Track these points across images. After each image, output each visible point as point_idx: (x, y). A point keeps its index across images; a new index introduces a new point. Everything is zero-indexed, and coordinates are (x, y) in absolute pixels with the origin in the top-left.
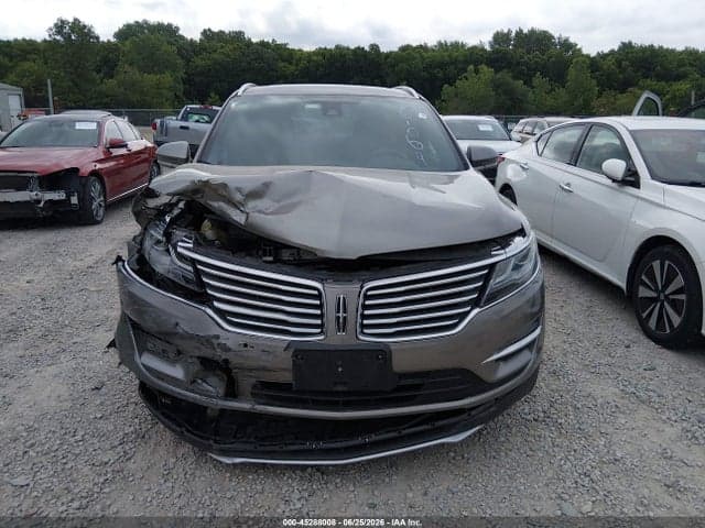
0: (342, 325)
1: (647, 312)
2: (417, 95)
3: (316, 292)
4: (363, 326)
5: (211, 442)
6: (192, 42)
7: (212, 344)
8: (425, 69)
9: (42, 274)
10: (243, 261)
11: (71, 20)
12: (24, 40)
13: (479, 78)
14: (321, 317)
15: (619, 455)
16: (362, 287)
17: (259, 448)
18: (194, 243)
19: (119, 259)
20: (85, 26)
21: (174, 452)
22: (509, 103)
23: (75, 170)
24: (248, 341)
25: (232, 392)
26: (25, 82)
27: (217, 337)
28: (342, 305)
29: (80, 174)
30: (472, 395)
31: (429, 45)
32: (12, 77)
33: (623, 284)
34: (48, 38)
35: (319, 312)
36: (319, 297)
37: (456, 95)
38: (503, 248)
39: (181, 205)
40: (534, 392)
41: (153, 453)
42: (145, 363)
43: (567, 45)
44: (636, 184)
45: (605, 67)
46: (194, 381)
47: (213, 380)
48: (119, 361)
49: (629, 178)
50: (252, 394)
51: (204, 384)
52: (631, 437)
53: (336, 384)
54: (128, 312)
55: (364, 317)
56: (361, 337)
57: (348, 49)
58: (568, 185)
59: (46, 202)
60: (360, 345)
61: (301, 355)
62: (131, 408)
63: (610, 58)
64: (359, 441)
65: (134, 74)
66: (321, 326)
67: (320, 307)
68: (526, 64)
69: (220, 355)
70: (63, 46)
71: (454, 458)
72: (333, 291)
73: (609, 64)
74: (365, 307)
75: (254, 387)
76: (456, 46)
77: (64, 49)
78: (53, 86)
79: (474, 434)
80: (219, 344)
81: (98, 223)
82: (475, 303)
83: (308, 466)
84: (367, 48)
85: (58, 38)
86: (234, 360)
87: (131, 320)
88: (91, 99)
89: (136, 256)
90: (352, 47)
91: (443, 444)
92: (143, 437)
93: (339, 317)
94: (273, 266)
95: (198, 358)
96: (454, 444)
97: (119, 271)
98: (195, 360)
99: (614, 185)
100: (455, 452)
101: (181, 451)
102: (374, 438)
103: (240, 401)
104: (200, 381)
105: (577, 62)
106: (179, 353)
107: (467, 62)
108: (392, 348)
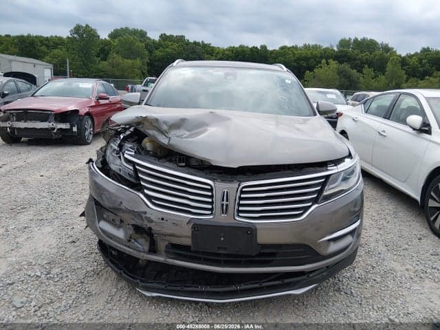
0: (225, 210)
1: (434, 217)
2: (285, 69)
3: (209, 187)
4: (239, 211)
5: (138, 281)
6: (154, 42)
7: (142, 217)
8: (295, 61)
9: (51, 171)
10: (164, 164)
11: (84, 26)
12: (56, 37)
13: (329, 68)
14: (211, 203)
15: (411, 310)
16: (239, 185)
17: (169, 288)
18: (135, 152)
19: (91, 160)
20: (92, 30)
21: (117, 285)
22: (348, 83)
23: (77, 111)
24: (164, 216)
25: (153, 249)
26: (55, 61)
27: (145, 213)
28: (225, 196)
29: (80, 114)
30: (310, 263)
31: (299, 46)
32: (48, 58)
33: (418, 198)
34: (70, 36)
35: (210, 200)
36: (211, 190)
37: (314, 77)
38: (336, 165)
39: (132, 129)
40: (354, 264)
41: (103, 284)
42: (101, 227)
43: (387, 49)
44: (429, 132)
45: (411, 63)
46: (130, 241)
47: (142, 241)
48: (86, 225)
49: (424, 128)
50: (166, 252)
51: (136, 243)
52: (420, 299)
53: (219, 248)
54: (93, 194)
55: (240, 205)
56: (237, 218)
57: (247, 47)
58: (384, 131)
59: (58, 129)
60: (236, 223)
61: (197, 228)
62: (93, 255)
63: (414, 57)
64: (233, 288)
65: (118, 59)
66: (211, 210)
67: (211, 197)
68: (360, 59)
69: (146, 224)
70: (78, 41)
71: (297, 304)
72: (220, 187)
73: (414, 61)
74: (241, 199)
75: (166, 246)
76: (316, 47)
77: (78, 43)
78: (70, 64)
79: (312, 289)
80: (146, 217)
81: (88, 144)
82: (315, 201)
83: (199, 302)
84: (259, 47)
85: (75, 36)
86: (155, 228)
87: (95, 200)
88: (93, 72)
89: (101, 159)
90: (250, 47)
91: (290, 295)
92: (98, 274)
93: (223, 205)
94: (184, 169)
95: (133, 225)
96: (298, 295)
97: (90, 168)
98: (131, 227)
99: (414, 132)
100: (298, 300)
101: (120, 285)
102: (243, 287)
103: (158, 255)
104: (133, 241)
105: (393, 59)
106: (122, 221)
107: (322, 58)
108: (258, 227)
